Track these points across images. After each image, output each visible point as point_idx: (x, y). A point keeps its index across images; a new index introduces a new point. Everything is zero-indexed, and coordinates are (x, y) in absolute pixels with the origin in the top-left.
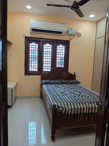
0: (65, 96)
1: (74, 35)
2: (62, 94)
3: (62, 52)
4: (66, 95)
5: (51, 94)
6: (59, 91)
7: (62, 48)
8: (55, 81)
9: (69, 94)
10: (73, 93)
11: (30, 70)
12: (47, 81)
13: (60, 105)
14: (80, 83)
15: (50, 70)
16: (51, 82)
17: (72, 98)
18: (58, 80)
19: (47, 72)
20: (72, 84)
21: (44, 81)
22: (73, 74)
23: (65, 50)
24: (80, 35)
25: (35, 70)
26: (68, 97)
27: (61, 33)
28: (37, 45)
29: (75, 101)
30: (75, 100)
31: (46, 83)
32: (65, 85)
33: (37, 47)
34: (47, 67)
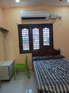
0: (53, 74)
1: (56, 19)
2: (49, 71)
3: (47, 33)
4: (54, 72)
5: (39, 72)
6: (47, 68)
7: (47, 30)
8: (43, 58)
9: (56, 72)
10: (60, 69)
11: (24, 49)
12: (37, 58)
13: (47, 89)
14: (65, 57)
15: (39, 48)
16: (40, 58)
17: (60, 76)
18: (46, 56)
19: (37, 50)
20: (58, 58)
21: (34, 58)
22: (58, 50)
23: (49, 31)
24: (61, 18)
25: (27, 49)
26: (55, 76)
27: (44, 18)
28: (27, 30)
29: (63, 82)
30: (63, 80)
31: (36, 60)
32: (51, 60)
33: (27, 31)
34: (36, 46)
